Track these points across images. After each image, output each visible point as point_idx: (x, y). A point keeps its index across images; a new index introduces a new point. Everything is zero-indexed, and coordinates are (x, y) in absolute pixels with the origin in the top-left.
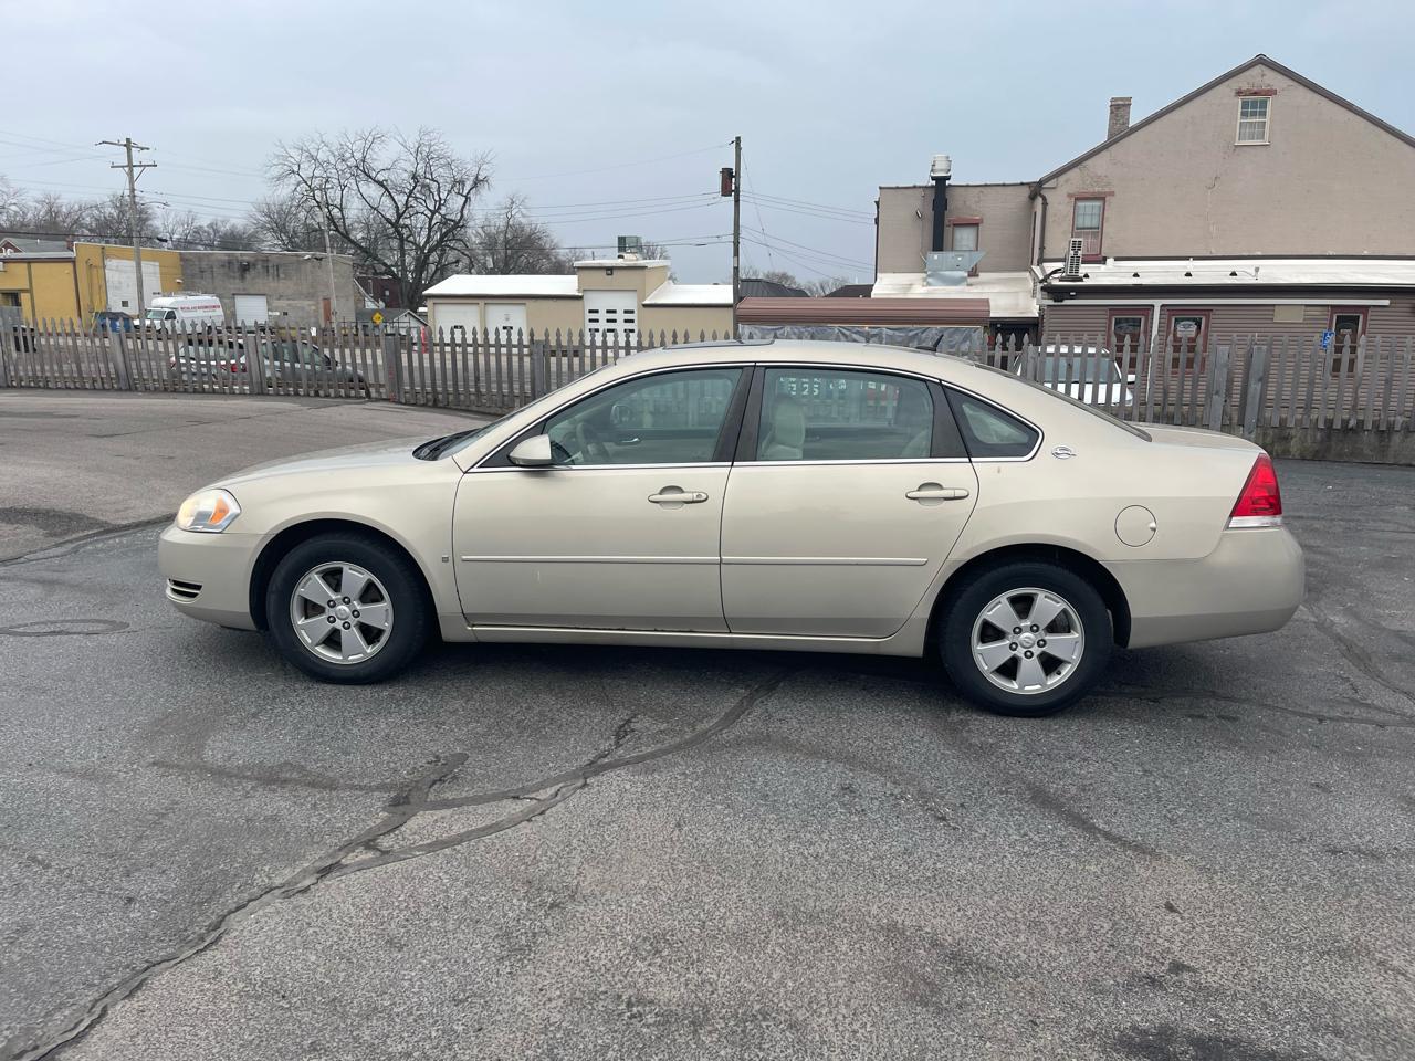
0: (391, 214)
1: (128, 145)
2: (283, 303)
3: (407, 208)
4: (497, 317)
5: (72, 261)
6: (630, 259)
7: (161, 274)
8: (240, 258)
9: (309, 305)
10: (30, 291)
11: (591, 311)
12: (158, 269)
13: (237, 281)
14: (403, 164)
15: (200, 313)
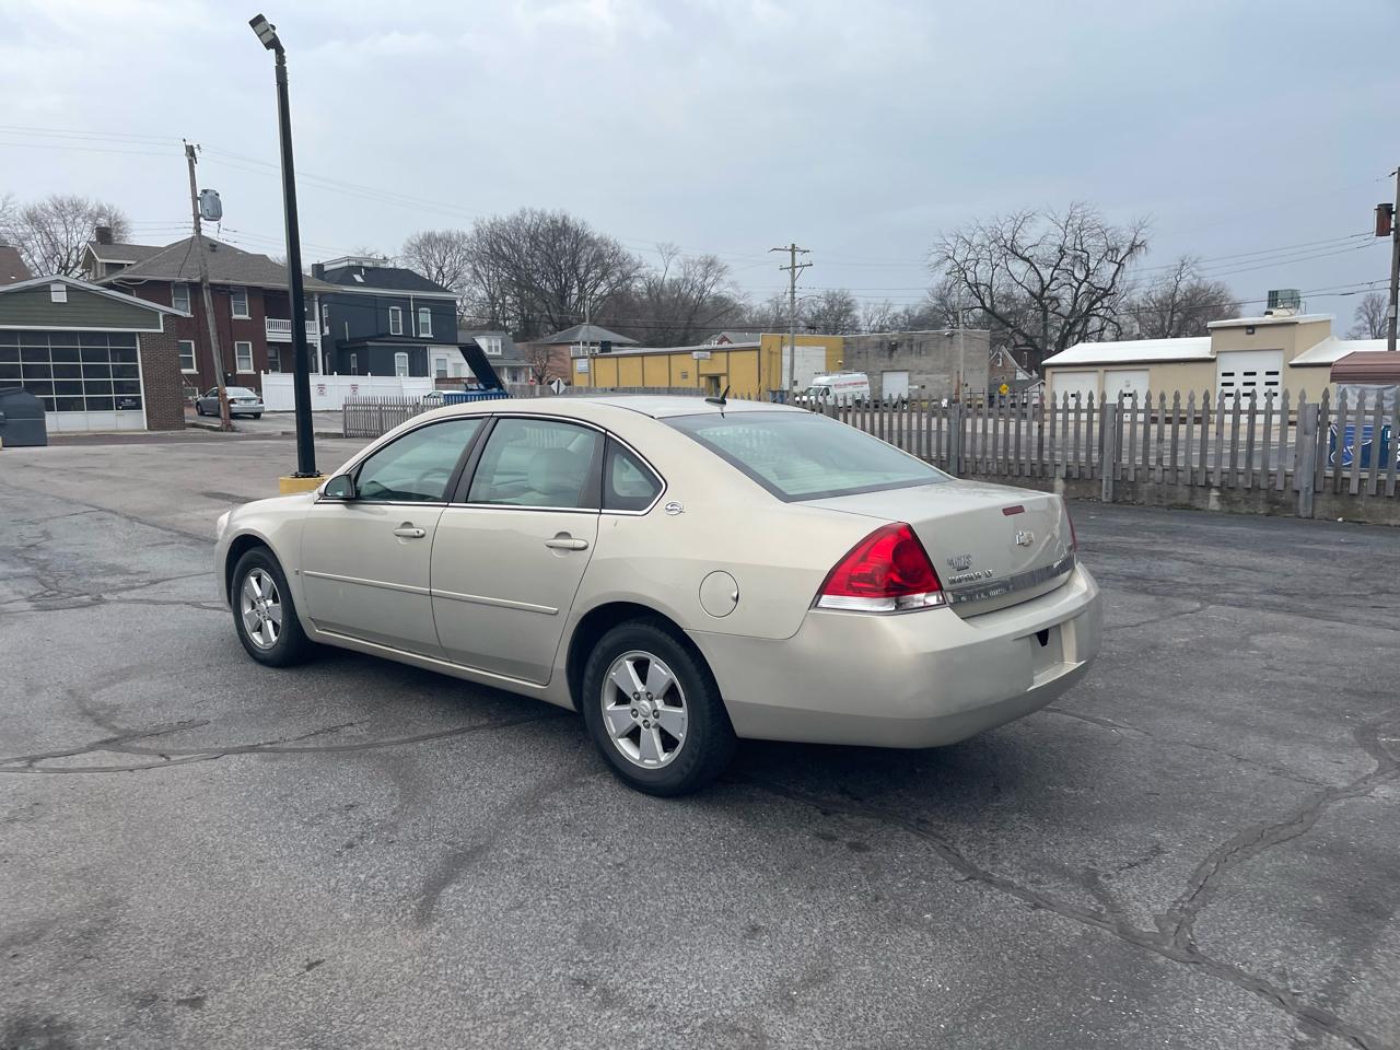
0: (1036, 289)
1: (793, 249)
2: (922, 377)
3: (1052, 281)
4: (1116, 384)
5: (757, 349)
6: (1280, 314)
7: (827, 356)
8: (891, 339)
9: (945, 379)
10: (727, 375)
11: (1224, 375)
12: (824, 353)
13: (886, 359)
14: (1050, 239)
15: (850, 389)
